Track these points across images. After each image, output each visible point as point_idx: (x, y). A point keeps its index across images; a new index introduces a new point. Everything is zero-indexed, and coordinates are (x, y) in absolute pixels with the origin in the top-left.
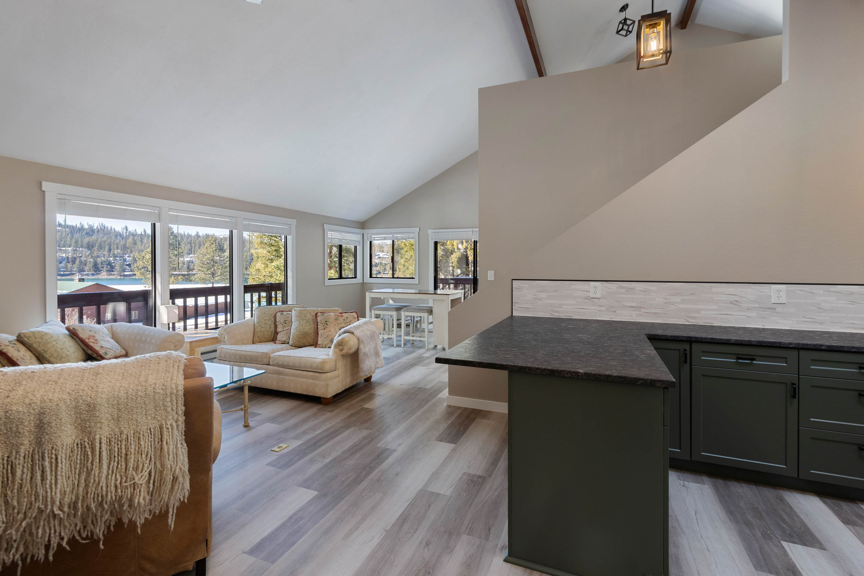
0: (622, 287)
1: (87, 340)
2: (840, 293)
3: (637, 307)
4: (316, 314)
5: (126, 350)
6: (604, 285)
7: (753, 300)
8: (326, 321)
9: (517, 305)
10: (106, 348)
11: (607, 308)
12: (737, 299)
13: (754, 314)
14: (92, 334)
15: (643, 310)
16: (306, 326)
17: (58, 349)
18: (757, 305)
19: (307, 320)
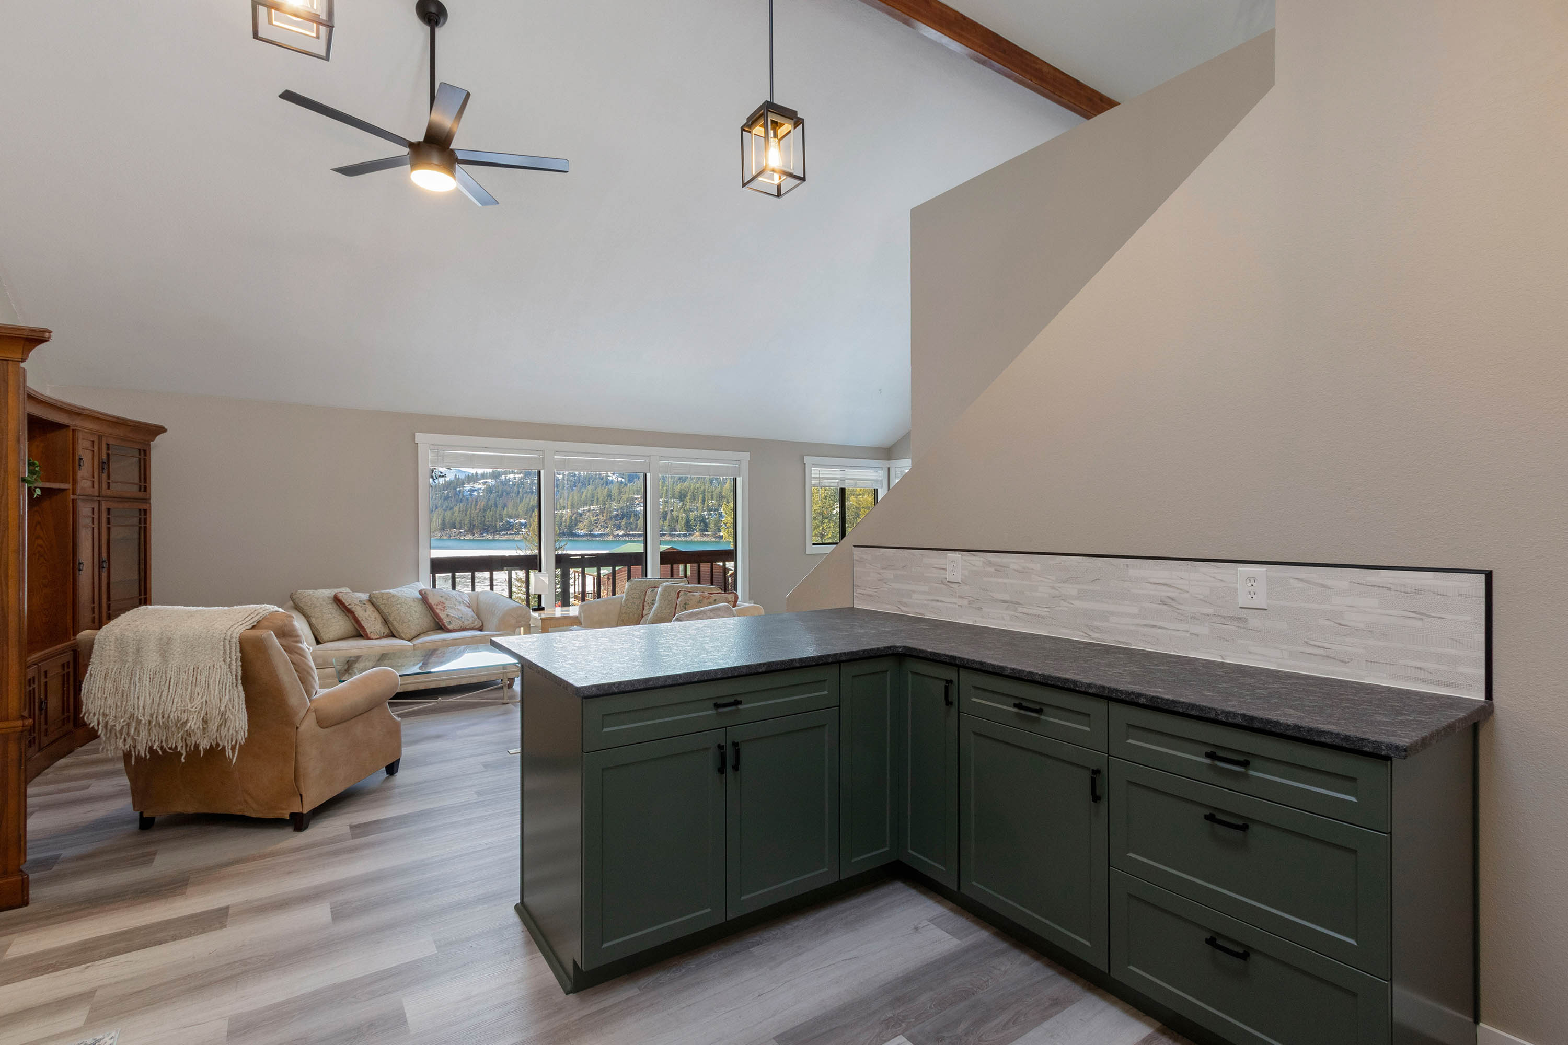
0: (990, 562)
1: (435, 607)
2: (1389, 589)
3: (1012, 602)
4: (679, 592)
5: (482, 623)
6: (964, 558)
7: (1201, 597)
8: (685, 604)
9: (859, 591)
10: (452, 617)
11: (970, 603)
12: (1172, 593)
13: (1203, 630)
14: (442, 600)
15: (1020, 609)
16: (665, 609)
17: (402, 613)
18: (1209, 611)
19: (669, 601)
